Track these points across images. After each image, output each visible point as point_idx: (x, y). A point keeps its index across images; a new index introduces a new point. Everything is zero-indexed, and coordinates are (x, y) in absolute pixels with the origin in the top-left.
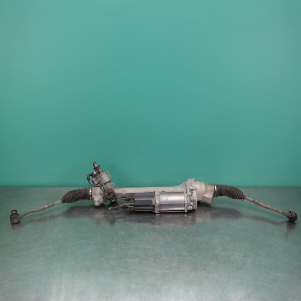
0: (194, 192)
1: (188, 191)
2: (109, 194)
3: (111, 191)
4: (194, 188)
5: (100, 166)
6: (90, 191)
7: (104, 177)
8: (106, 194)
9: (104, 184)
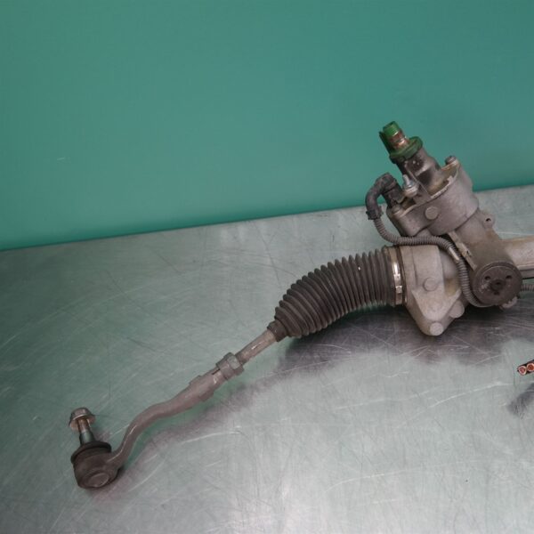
2: (497, 287)
3: (505, 272)
7: (451, 201)
8: (484, 286)
9: (454, 233)
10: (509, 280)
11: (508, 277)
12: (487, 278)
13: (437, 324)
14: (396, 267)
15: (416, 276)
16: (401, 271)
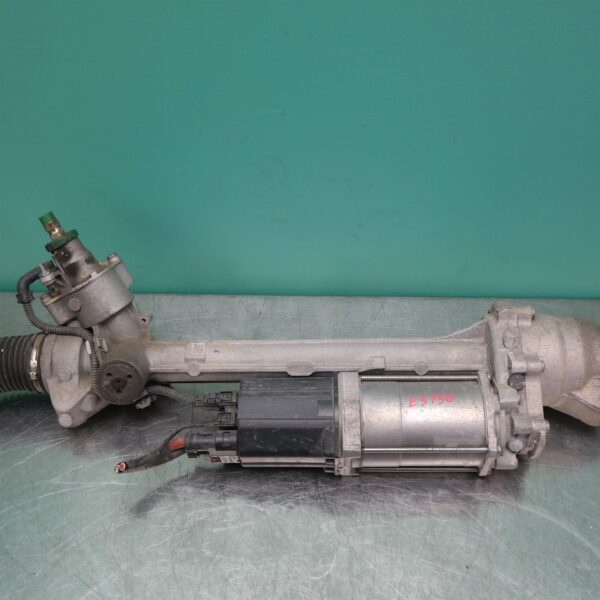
0: (533, 387)
1: (503, 377)
2: (119, 385)
3: (126, 371)
4: (533, 365)
5: (74, 235)
6: (33, 362)
7: (93, 296)
8: (107, 382)
9: (97, 327)
10: (129, 380)
11: (130, 376)
12: (109, 374)
13: (66, 415)
14: (34, 354)
15: (51, 364)
16: (38, 359)
